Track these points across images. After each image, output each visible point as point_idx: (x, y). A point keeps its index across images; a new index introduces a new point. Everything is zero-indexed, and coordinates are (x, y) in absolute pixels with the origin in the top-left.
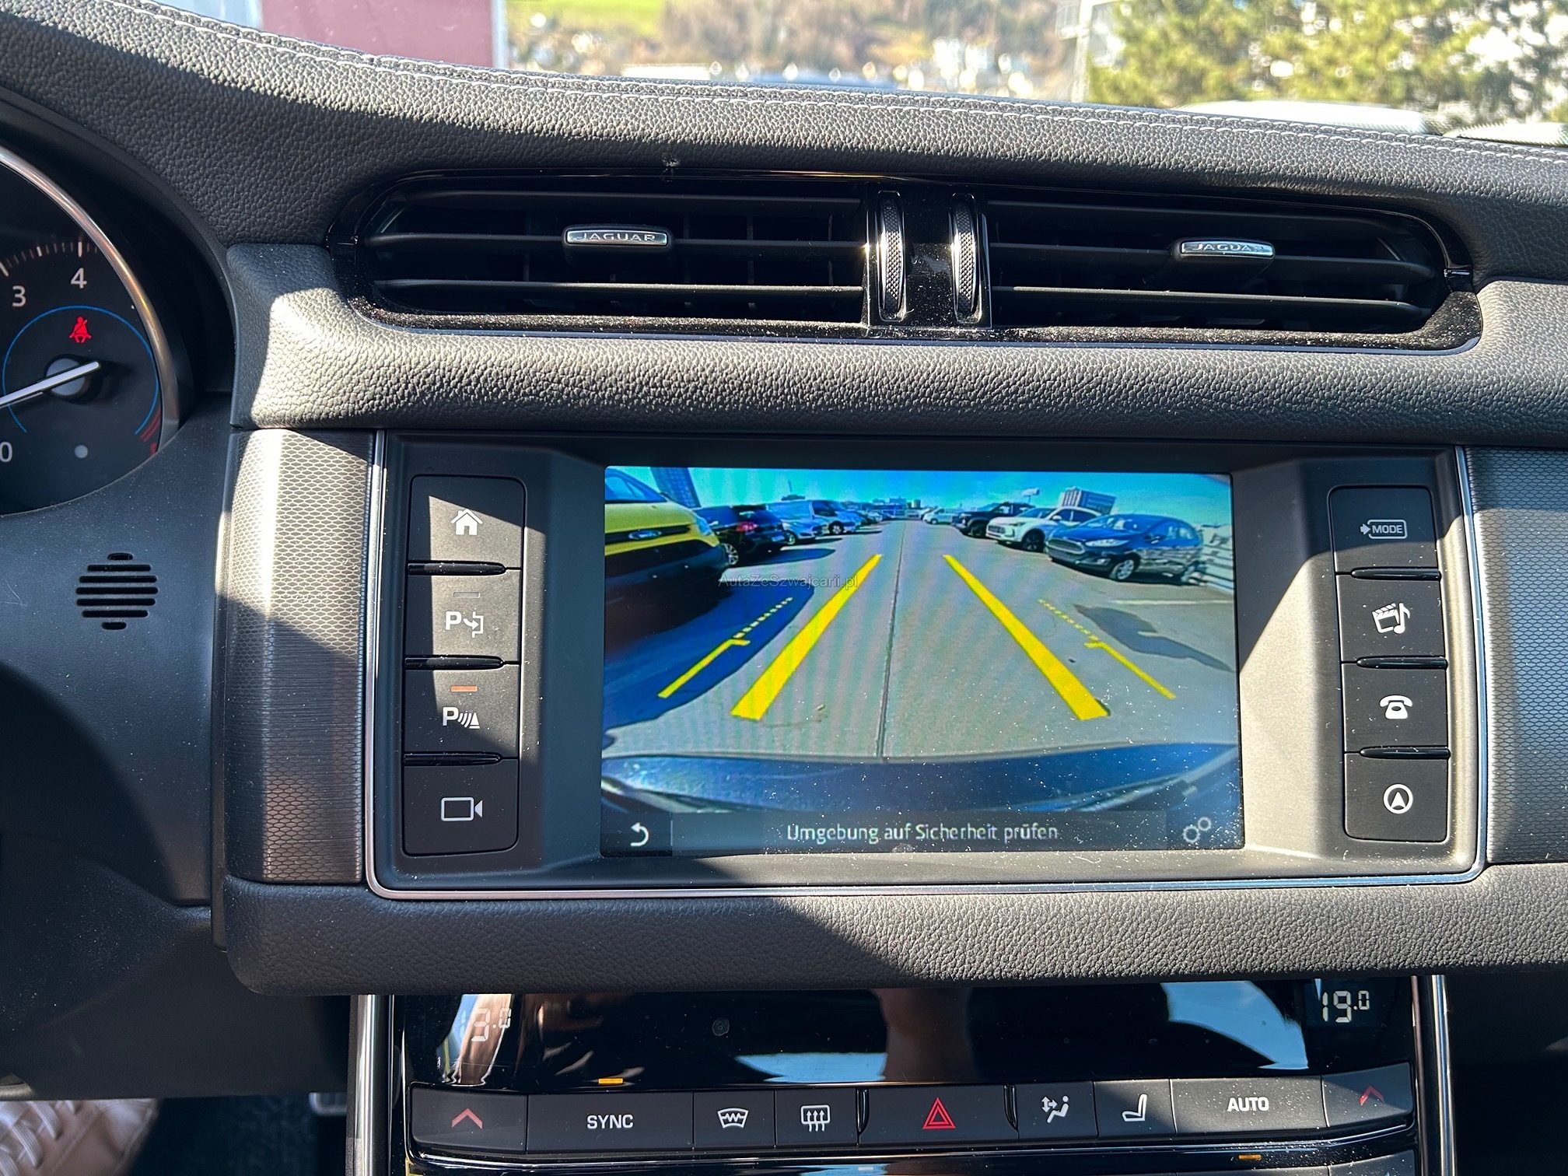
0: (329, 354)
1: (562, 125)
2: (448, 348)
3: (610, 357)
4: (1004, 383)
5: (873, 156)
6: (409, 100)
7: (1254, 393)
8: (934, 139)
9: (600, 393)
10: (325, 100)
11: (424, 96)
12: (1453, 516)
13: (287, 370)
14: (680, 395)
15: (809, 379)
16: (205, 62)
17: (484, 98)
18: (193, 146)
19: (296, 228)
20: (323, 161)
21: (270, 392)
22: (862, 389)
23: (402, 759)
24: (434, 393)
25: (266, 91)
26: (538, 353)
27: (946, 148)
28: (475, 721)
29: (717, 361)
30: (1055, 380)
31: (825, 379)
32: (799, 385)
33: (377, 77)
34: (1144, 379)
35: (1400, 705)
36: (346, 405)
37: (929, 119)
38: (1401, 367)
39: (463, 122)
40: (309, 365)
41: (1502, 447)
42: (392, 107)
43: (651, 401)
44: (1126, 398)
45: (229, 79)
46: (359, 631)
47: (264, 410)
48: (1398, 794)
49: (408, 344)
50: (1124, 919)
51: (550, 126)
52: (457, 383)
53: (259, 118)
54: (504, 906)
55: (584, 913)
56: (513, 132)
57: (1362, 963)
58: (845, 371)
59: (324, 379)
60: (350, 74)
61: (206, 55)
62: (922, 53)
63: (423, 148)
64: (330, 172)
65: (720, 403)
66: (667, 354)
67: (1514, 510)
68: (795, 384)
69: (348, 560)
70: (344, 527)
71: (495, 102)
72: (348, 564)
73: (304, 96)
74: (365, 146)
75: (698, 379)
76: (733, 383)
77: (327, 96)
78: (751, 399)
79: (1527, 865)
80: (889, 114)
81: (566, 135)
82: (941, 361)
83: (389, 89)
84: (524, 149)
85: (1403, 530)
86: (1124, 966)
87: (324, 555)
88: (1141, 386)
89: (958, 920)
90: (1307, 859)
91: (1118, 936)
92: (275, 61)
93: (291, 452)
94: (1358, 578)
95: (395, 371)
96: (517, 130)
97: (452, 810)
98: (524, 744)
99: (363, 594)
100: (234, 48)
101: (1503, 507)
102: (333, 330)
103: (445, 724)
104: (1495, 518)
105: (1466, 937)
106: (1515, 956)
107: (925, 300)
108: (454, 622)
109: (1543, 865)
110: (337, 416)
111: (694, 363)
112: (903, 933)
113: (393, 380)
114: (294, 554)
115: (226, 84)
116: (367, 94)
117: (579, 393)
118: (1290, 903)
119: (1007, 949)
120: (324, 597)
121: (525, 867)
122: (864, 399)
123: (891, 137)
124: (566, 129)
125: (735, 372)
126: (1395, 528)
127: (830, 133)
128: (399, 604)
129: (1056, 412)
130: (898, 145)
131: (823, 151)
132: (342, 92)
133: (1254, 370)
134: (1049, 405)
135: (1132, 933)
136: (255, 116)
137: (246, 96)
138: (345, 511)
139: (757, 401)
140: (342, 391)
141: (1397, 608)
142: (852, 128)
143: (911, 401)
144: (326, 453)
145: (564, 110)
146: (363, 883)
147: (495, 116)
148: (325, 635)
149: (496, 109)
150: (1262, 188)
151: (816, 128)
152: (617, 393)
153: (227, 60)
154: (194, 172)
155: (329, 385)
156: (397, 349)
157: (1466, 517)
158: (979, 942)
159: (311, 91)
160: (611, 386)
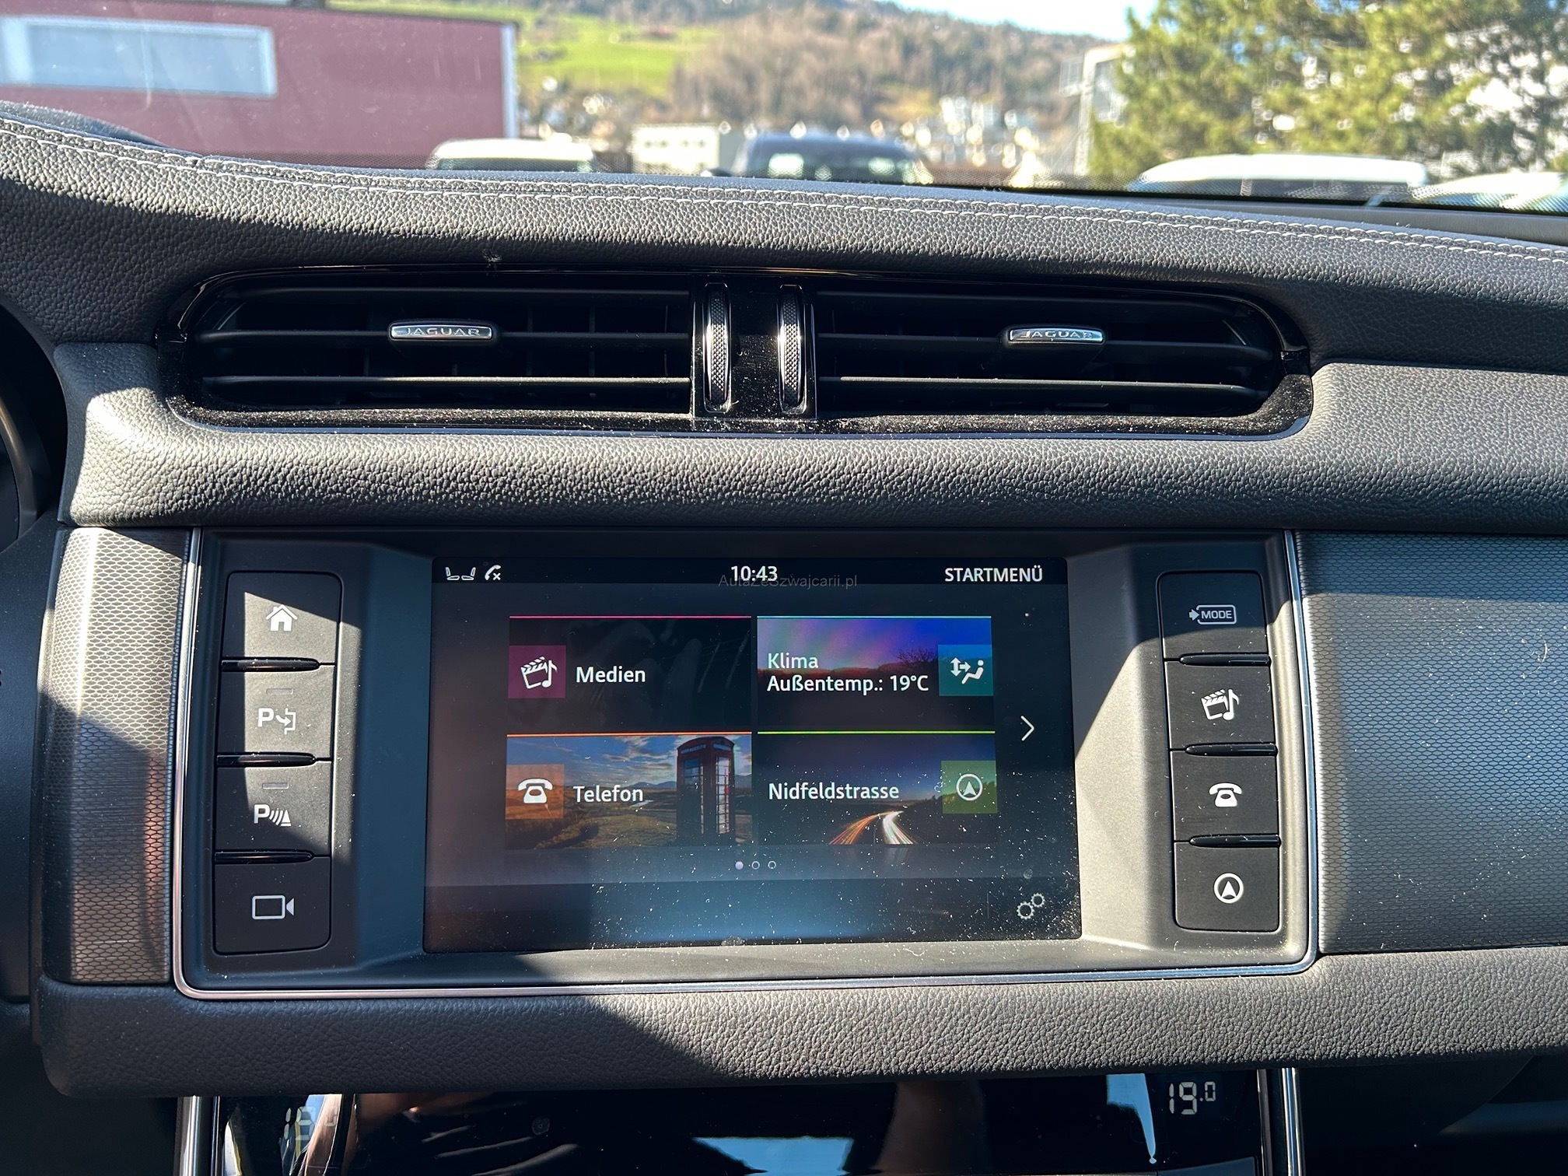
0: (139, 455)
1: (381, 223)
2: (255, 447)
3: (417, 453)
4: (815, 477)
5: (694, 250)
6: (227, 201)
7: (1068, 482)
8: (755, 232)
9: (407, 489)
10: (142, 203)
11: (243, 197)
12: (1282, 599)
13: (101, 469)
14: (489, 490)
15: (619, 473)
16: (22, 168)
17: (304, 198)
18: (14, 249)
19: (122, 327)
20: (144, 262)
21: (85, 491)
22: (673, 483)
23: (213, 857)
24: (241, 492)
25: (82, 195)
26: (345, 451)
27: (766, 241)
28: (286, 819)
29: (526, 455)
30: (865, 472)
31: (636, 473)
32: (609, 479)
33: (197, 179)
34: (955, 470)
35: (1229, 792)
36: (156, 504)
37: (751, 212)
38: (1219, 454)
39: (281, 223)
40: (119, 465)
41: (1332, 531)
42: (210, 209)
43: (459, 496)
44: (937, 489)
45: (44, 184)
46: (169, 729)
47: (80, 509)
48: (1228, 883)
49: (217, 443)
50: (943, 1014)
51: (369, 225)
52: (264, 481)
53: (76, 222)
54: (312, 1006)
55: (392, 1013)
56: (331, 231)
57: (1188, 1057)
58: (655, 465)
59: (134, 479)
60: (170, 176)
61: (23, 162)
62: (929, 111)
63: (243, 248)
64: (151, 272)
65: (529, 497)
66: (475, 450)
67: (1343, 595)
68: (605, 477)
69: (159, 658)
70: (156, 625)
71: (314, 202)
72: (159, 662)
73: (121, 200)
74: (184, 247)
75: (506, 474)
76: (542, 477)
77: (143, 199)
78: (561, 493)
79: (1361, 956)
80: (711, 208)
81: (385, 234)
82: (751, 454)
83: (208, 191)
84: (344, 248)
85: (1233, 616)
86: (944, 1063)
87: (135, 654)
88: (952, 477)
89: (773, 1017)
90: (1137, 951)
91: (937, 1031)
92: (93, 166)
93: (106, 551)
94: (1187, 664)
95: (202, 471)
96: (336, 229)
97: (263, 908)
98: (336, 842)
99: (174, 692)
100: (53, 154)
101: (1331, 591)
102: (143, 430)
103: (256, 821)
104: (1323, 603)
105: (1296, 1030)
106: (1349, 1049)
107: (750, 392)
108: (266, 719)
109: (1378, 955)
110: (148, 515)
111: (502, 457)
112: (716, 1031)
113: (201, 480)
114: (106, 652)
115: (42, 190)
116: (185, 196)
117: (386, 489)
118: (1114, 997)
119: (823, 1046)
120: (134, 696)
121: (339, 964)
122: (676, 492)
123: (711, 231)
124: (384, 228)
125: (544, 467)
126: (1227, 613)
127: (651, 227)
128: (212, 701)
129: (868, 504)
130: (719, 239)
131: (643, 246)
132: (159, 194)
133: (1067, 459)
134: (861, 497)
135: (951, 1028)
136: (72, 222)
137: (62, 201)
138: (158, 609)
139: (567, 495)
140: (151, 491)
141: (1227, 695)
142: (673, 222)
143: (723, 494)
144: (141, 552)
145: (384, 209)
146: (171, 983)
147: (313, 216)
148: (133, 734)
149: (315, 209)
150: (1088, 275)
151: (637, 223)
152: (424, 488)
153: (45, 166)
154: (17, 275)
155: (138, 485)
156: (205, 448)
157: (1294, 602)
158: (794, 1039)
159: (128, 195)
160: (418, 482)
